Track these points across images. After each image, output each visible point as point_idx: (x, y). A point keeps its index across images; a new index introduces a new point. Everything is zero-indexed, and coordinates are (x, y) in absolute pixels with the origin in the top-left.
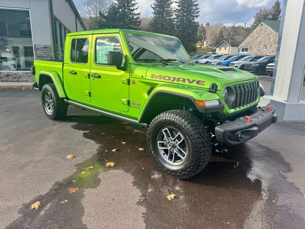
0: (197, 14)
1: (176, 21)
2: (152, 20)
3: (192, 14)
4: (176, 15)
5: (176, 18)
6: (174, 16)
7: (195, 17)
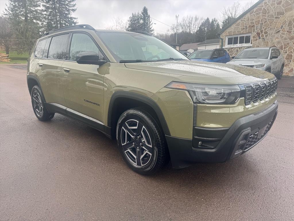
0: (73, 8)
1: (46, 14)
2: (8, 9)
3: (67, 6)
4: (43, 6)
5: (45, 11)
6: (42, 8)
7: (71, 11)
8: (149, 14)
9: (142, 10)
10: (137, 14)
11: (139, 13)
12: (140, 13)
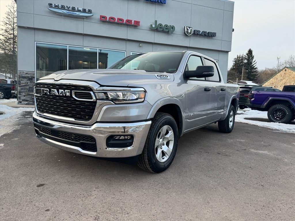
8: (253, 55)
9: (248, 51)
10: (241, 55)
11: (243, 55)
12: (245, 54)
